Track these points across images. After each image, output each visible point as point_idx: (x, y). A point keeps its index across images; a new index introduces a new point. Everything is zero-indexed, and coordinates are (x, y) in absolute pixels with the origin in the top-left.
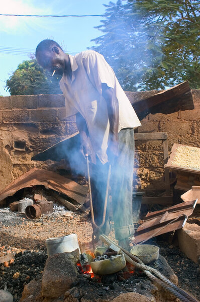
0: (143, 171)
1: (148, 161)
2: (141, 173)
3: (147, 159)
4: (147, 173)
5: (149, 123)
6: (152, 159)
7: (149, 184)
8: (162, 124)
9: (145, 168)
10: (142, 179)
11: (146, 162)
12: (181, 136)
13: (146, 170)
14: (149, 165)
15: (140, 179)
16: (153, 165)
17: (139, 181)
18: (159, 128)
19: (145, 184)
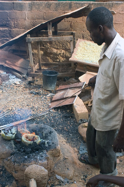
0: (61, 52)
1: (64, 46)
2: (60, 52)
3: (63, 45)
4: (64, 53)
5: (65, 23)
6: (66, 45)
7: (65, 59)
8: (73, 24)
9: (63, 49)
10: (61, 56)
11: (63, 46)
12: (84, 31)
13: (63, 51)
14: (65, 48)
15: (60, 56)
16: (67, 48)
17: (59, 57)
18: (71, 26)
19: (63, 59)
